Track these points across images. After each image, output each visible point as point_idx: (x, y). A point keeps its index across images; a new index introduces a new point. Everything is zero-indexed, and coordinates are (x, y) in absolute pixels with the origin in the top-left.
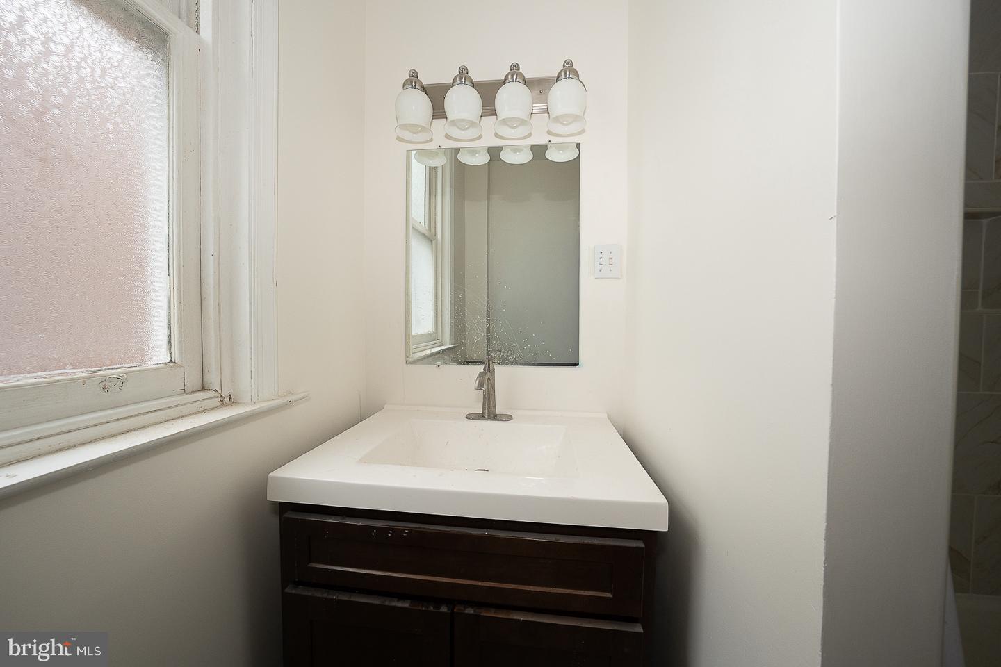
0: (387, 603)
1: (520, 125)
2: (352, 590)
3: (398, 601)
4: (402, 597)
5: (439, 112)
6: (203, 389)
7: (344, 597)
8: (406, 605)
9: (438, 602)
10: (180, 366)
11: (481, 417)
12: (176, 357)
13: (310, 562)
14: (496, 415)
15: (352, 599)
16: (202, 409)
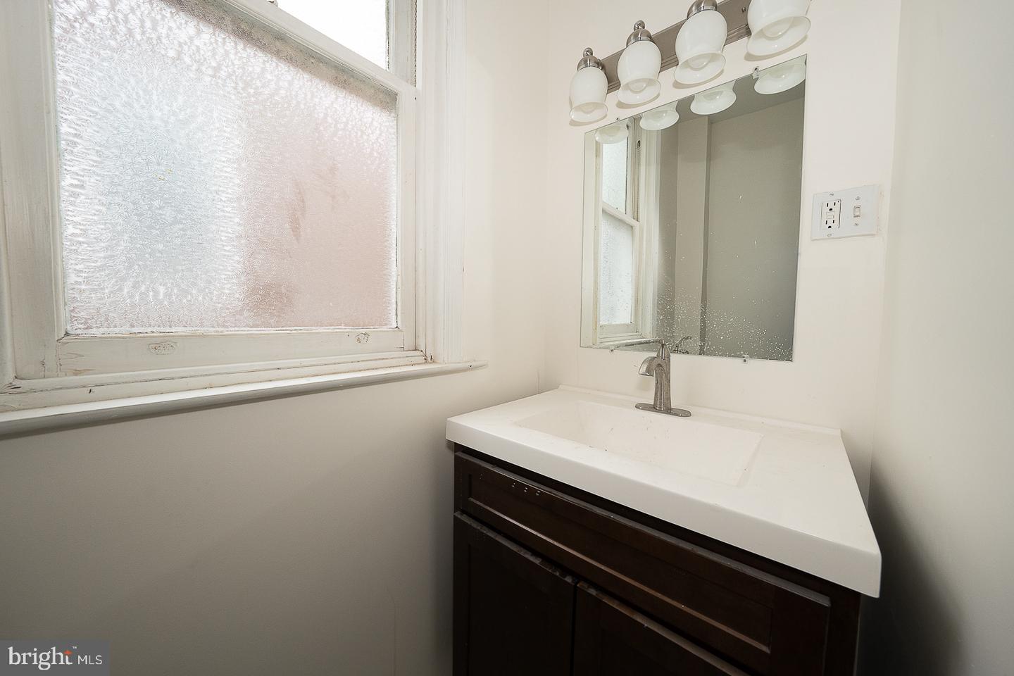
0: (522, 554)
1: (709, 62)
2: (499, 532)
3: (532, 555)
4: (535, 553)
5: (613, 83)
6: (416, 350)
7: (491, 534)
8: (537, 561)
9: (566, 571)
10: (401, 331)
11: (653, 408)
12: (400, 325)
13: (470, 496)
14: (671, 409)
15: (497, 539)
16: (412, 363)
